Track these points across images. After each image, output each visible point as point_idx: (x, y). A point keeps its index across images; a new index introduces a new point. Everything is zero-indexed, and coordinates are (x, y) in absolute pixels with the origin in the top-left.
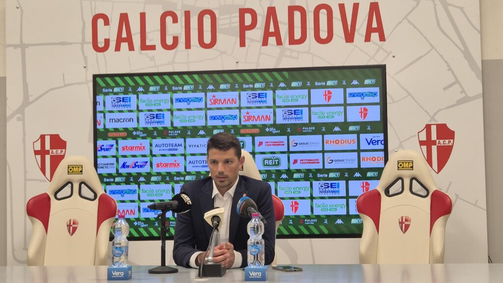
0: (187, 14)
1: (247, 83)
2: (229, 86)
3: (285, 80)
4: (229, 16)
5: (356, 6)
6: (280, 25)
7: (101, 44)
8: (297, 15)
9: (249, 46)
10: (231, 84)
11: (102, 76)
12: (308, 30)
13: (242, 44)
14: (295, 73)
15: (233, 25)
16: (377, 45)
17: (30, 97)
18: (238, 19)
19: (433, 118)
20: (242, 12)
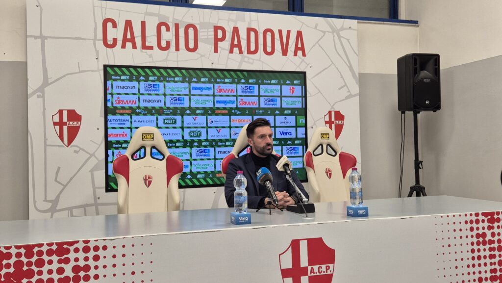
0: (177, 26)
1: (220, 78)
2: (207, 79)
3: (245, 78)
4: (206, 30)
5: (289, 32)
6: (241, 40)
7: (110, 42)
8: (253, 34)
9: (221, 52)
10: (209, 78)
11: (112, 67)
12: (259, 45)
13: (216, 51)
14: (251, 73)
15: (209, 37)
16: (302, 59)
17: (49, 80)
18: (213, 33)
19: (332, 107)
20: (216, 28)
